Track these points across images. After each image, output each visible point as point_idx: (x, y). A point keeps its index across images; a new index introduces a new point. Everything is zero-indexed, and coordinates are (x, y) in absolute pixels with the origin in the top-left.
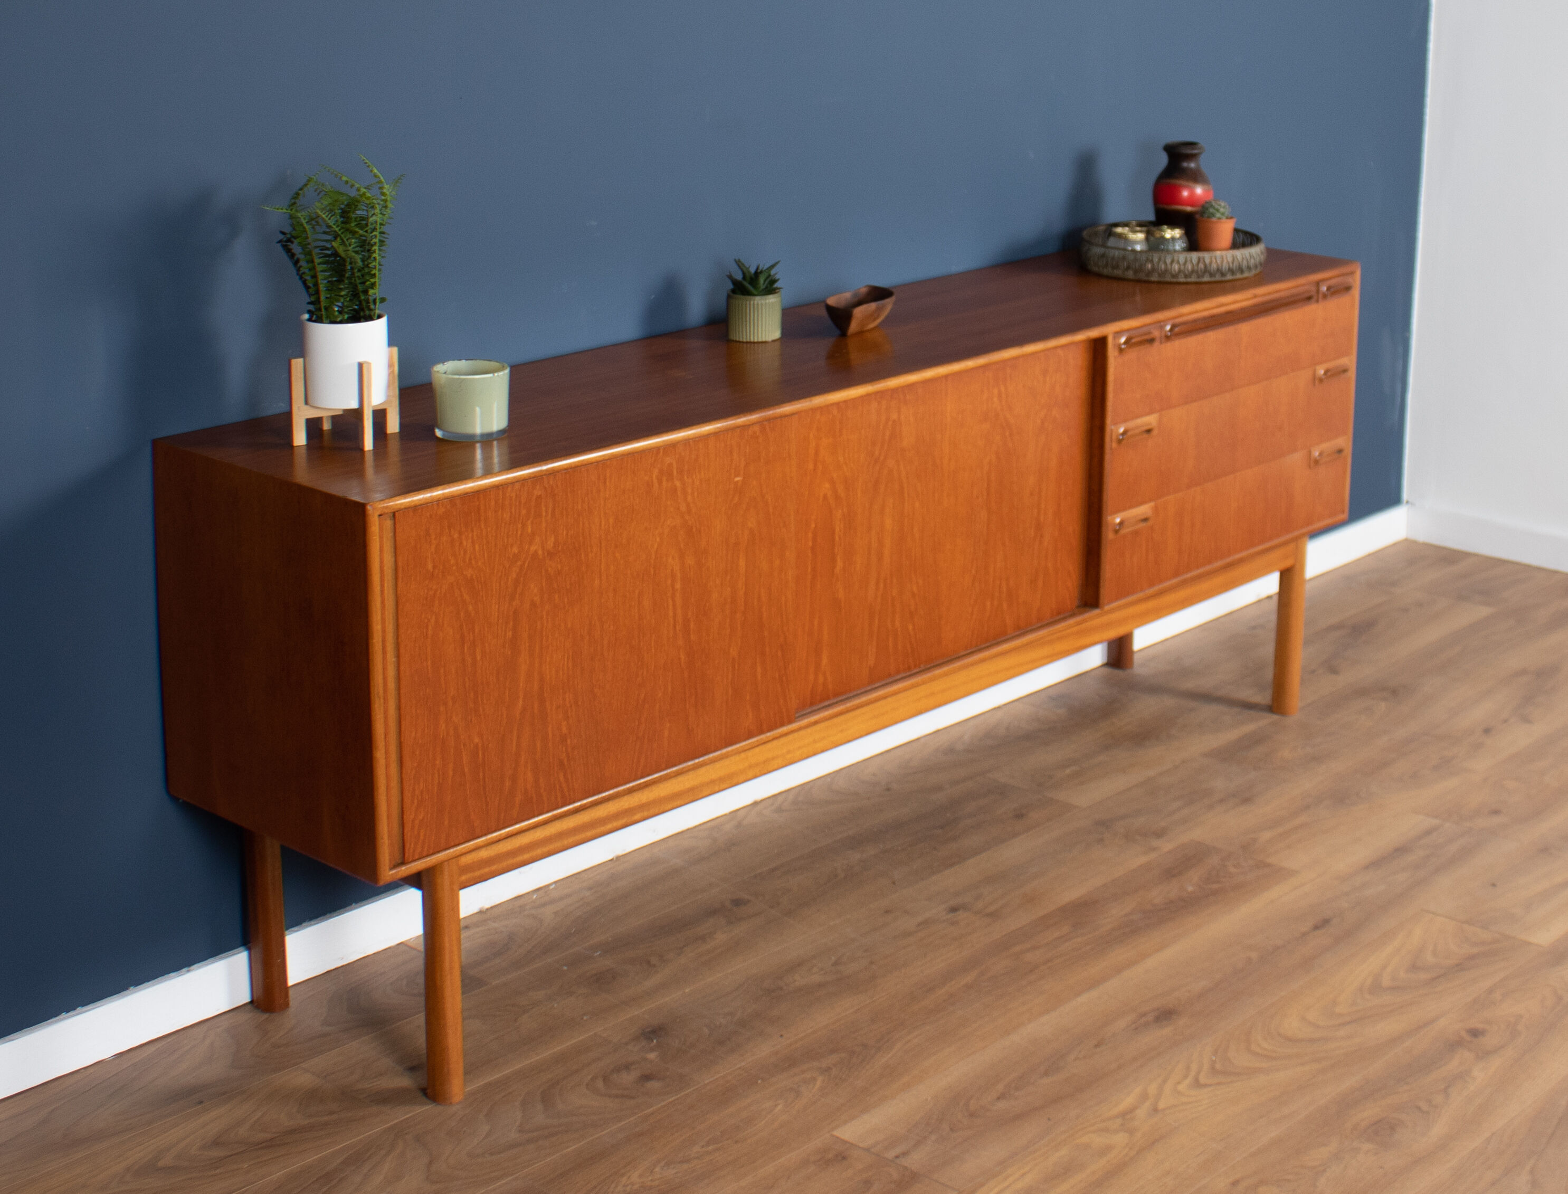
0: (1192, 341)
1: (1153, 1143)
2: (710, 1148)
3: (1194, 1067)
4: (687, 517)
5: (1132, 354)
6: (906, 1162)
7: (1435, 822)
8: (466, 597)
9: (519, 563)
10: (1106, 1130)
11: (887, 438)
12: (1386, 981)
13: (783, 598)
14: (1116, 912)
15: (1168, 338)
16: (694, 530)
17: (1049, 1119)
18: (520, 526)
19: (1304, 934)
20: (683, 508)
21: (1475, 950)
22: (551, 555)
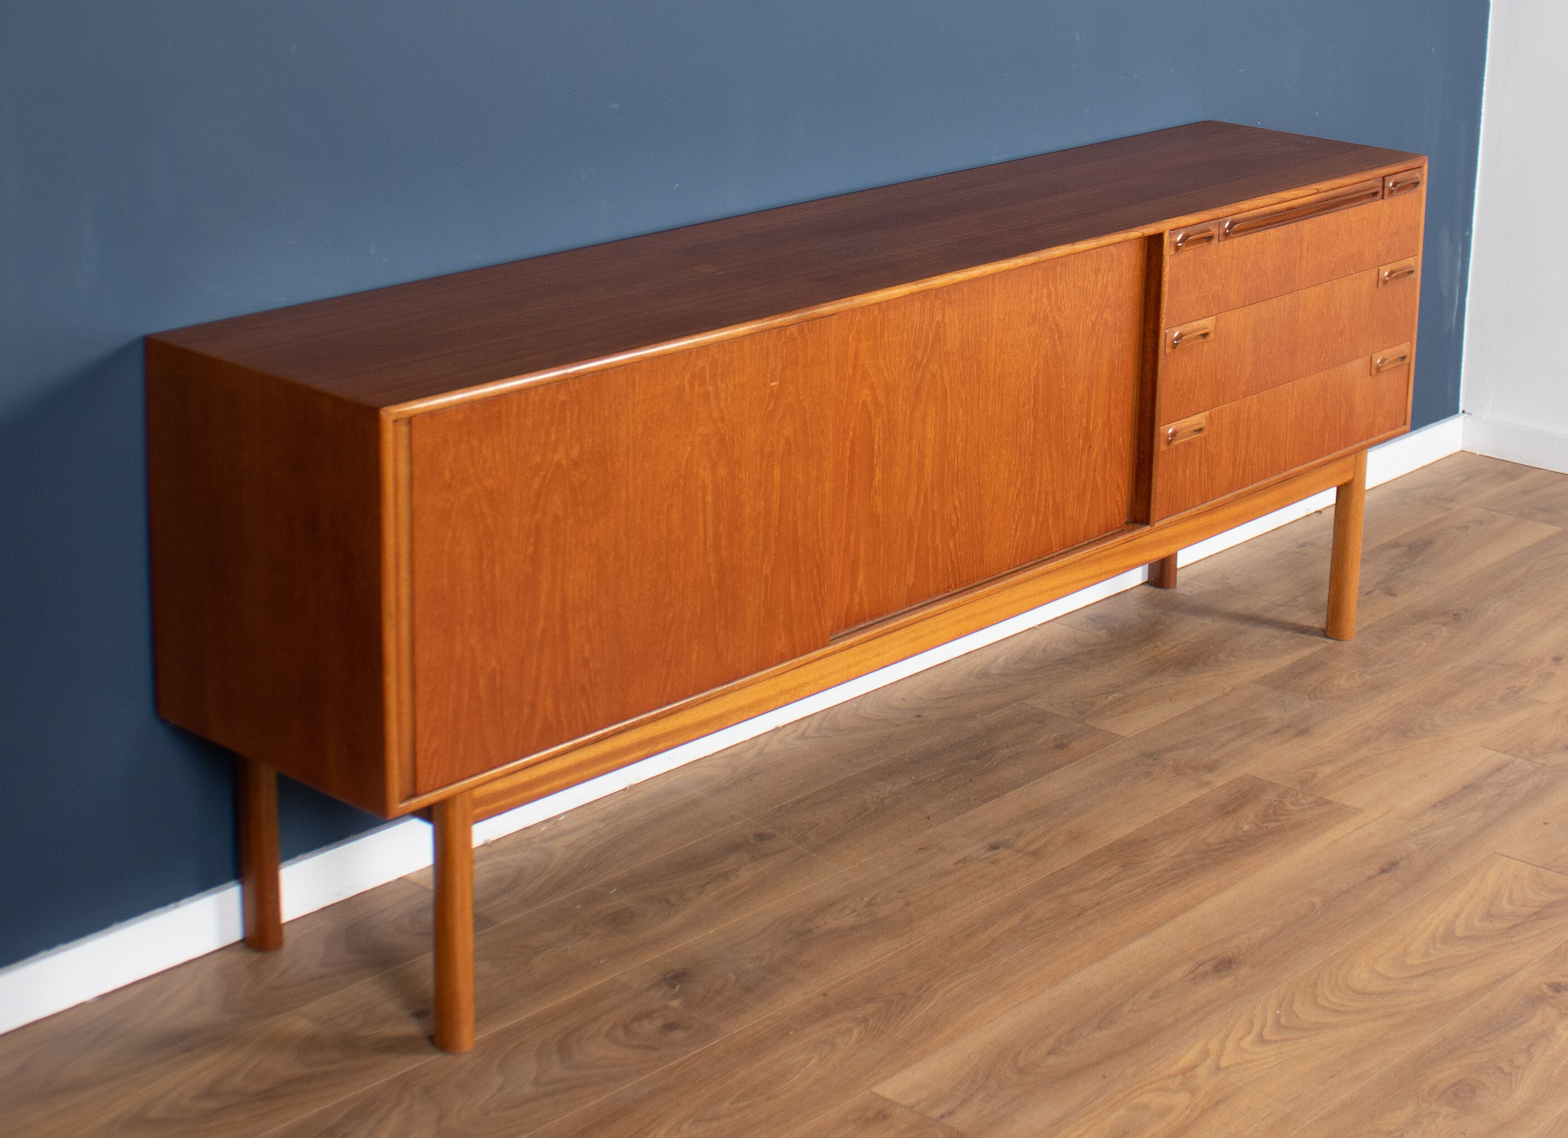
0: (1252, 239)
1: (1217, 1104)
2: (741, 1104)
3: (1258, 1022)
4: (720, 425)
5: (1189, 253)
6: (952, 1122)
7: (1508, 757)
8: (486, 509)
9: (542, 473)
10: (1166, 1089)
11: (930, 340)
12: (1460, 932)
13: (820, 513)
14: (1168, 852)
15: (1226, 235)
16: (727, 437)
17: (1104, 1077)
18: (543, 433)
19: (1370, 878)
20: (716, 415)
21: (1554, 898)
22: (576, 464)
